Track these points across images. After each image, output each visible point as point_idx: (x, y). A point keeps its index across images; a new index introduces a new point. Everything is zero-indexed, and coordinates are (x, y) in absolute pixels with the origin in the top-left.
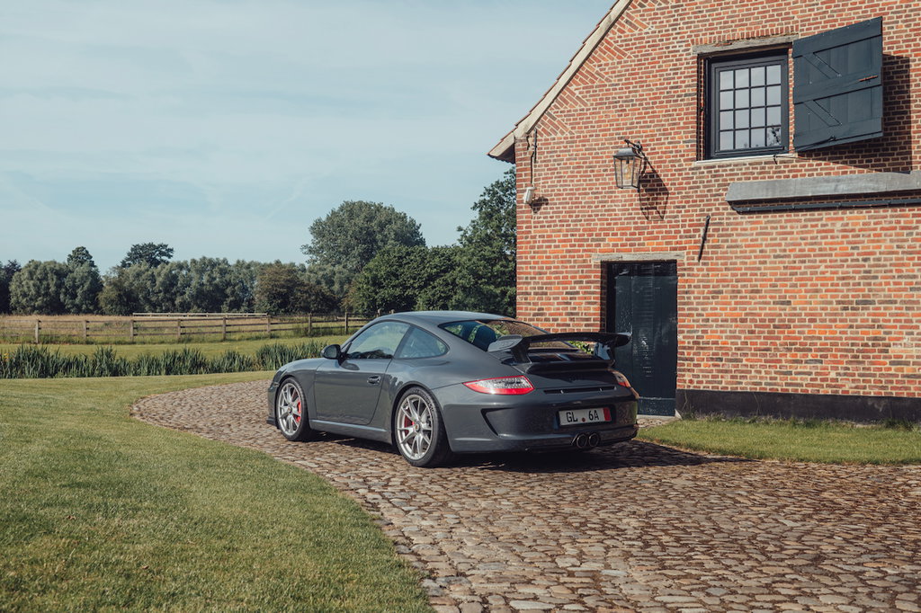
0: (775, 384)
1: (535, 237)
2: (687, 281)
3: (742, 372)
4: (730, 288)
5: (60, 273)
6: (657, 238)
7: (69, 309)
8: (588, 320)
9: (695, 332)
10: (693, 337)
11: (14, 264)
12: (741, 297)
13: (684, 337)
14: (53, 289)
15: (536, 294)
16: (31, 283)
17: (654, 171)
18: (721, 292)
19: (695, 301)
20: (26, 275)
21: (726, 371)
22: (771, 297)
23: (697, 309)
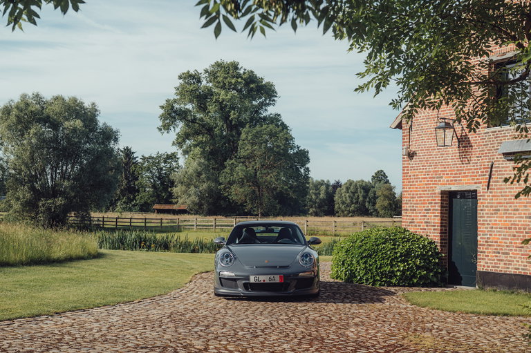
0: (526, 270)
1: (410, 176)
2: (482, 203)
3: (509, 261)
4: (503, 208)
5: (366, 188)
6: (467, 176)
7: (371, 213)
8: (434, 226)
9: (486, 235)
10: (485, 238)
11: (338, 183)
12: (509, 214)
13: (481, 238)
14: (361, 199)
15: (411, 210)
16: (347, 195)
17: (467, 135)
18: (498, 210)
19: (486, 216)
20: (345, 190)
21: (502, 260)
22: (524, 214)
23: (487, 221)
